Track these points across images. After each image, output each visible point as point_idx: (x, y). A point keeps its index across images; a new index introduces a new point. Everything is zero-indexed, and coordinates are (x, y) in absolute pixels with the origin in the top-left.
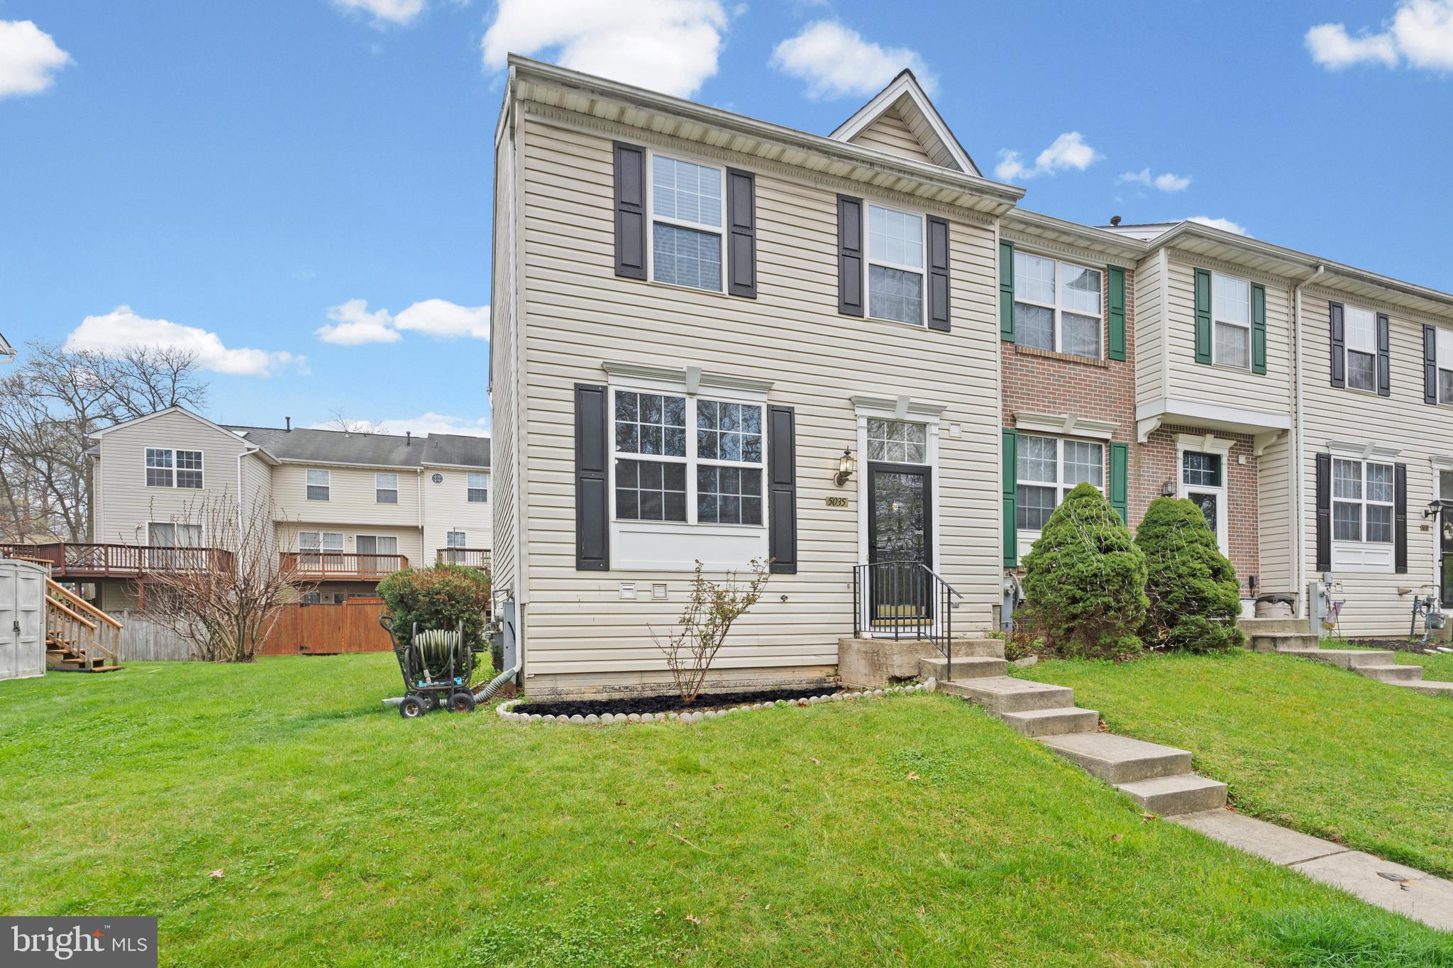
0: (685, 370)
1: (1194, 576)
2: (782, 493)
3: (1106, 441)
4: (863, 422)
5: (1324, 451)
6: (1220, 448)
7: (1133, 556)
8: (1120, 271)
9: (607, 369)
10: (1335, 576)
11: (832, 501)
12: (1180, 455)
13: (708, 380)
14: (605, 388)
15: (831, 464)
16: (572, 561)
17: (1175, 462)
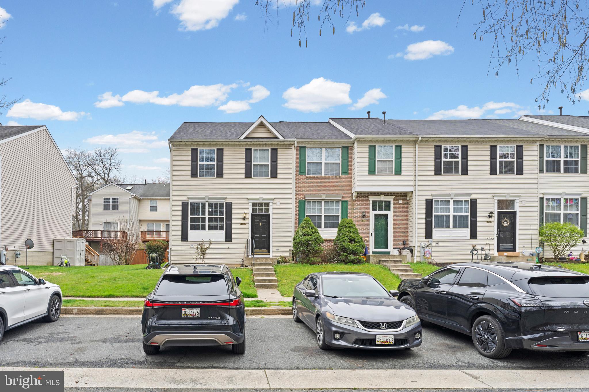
0: (204, 196)
1: (344, 241)
2: (229, 222)
3: (340, 200)
4: (251, 204)
5: (430, 197)
6: (391, 199)
7: (313, 237)
8: (347, 147)
9: (188, 198)
10: (433, 240)
11: (242, 224)
12: (371, 202)
13: (210, 198)
14: (188, 202)
15: (242, 215)
16: (181, 239)
17: (369, 204)
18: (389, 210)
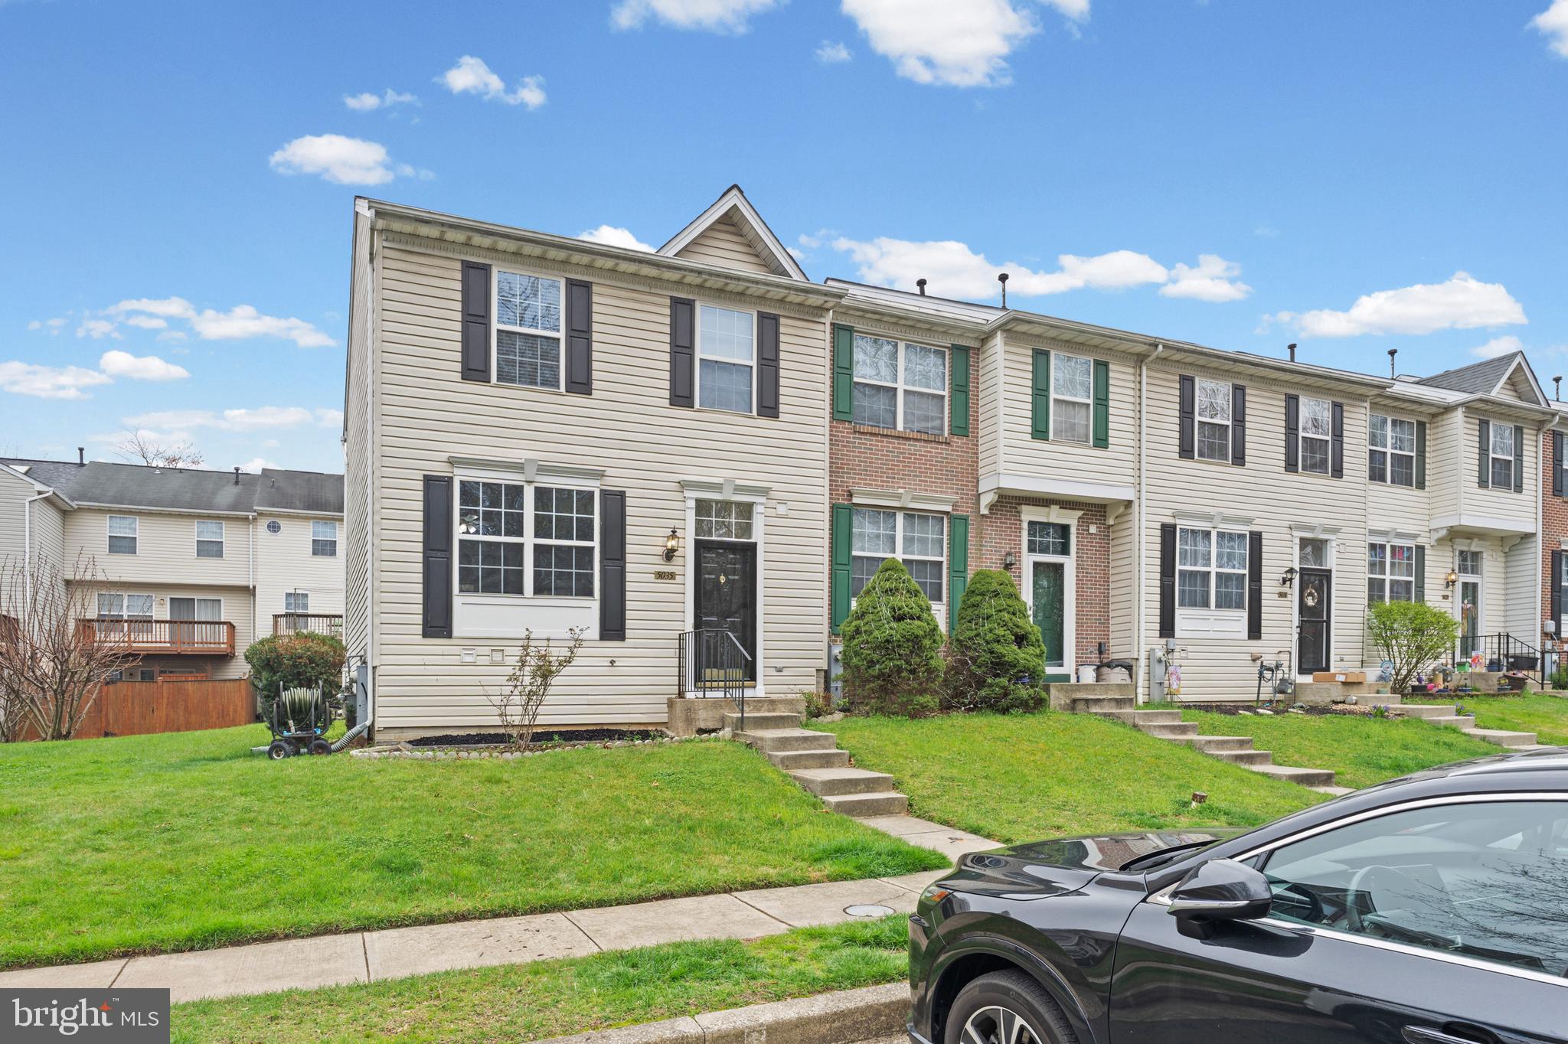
0: (522, 461)
1: (998, 641)
2: (613, 568)
3: (947, 513)
4: (692, 504)
5: (1169, 520)
6: (1071, 518)
7: (925, 624)
8: (965, 350)
9: (452, 462)
10: (1178, 642)
11: (660, 575)
12: (1025, 525)
13: (543, 470)
14: (451, 478)
15: (661, 541)
16: (419, 629)
17: (1020, 532)
18: (1065, 550)
